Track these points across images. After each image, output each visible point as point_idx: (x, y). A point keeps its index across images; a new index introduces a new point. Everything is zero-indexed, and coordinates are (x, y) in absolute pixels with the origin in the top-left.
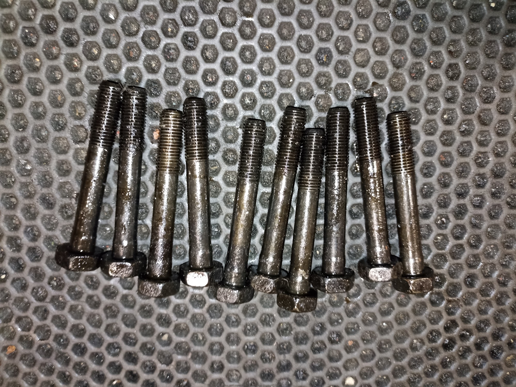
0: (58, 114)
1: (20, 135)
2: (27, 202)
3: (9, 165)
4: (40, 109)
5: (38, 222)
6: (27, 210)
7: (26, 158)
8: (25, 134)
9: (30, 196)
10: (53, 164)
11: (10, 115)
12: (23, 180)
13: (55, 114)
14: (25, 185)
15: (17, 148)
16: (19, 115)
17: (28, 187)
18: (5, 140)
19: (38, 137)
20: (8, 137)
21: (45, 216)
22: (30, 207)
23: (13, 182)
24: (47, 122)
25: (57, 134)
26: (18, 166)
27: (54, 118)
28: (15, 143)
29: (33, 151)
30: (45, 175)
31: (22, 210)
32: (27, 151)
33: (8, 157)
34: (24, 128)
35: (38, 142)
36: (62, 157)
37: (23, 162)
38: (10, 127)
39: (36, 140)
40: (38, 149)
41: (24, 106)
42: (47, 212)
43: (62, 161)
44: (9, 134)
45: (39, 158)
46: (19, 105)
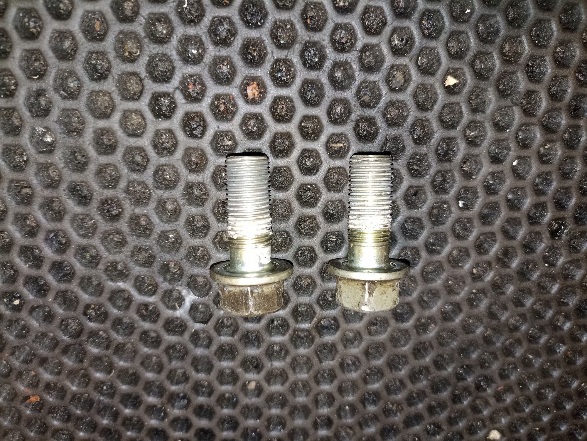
0: (97, 53)
1: (35, 86)
2: (48, 193)
3: (18, 134)
4: (67, 44)
5: (66, 225)
6: (48, 205)
7: (45, 125)
8: (43, 85)
9: (53, 184)
10: (88, 136)
11: (17, 53)
12: (42, 159)
13: (92, 53)
14: (43, 168)
15: (31, 107)
16: (32, 52)
17: (48, 170)
18: (11, 94)
19: (64, 90)
20: (16, 89)
21: (76, 215)
22: (52, 202)
23: (25, 162)
24: (78, 66)
25: (95, 86)
26: (32, 137)
27: (90, 59)
28: (28, 98)
29: (55, 113)
30: (75, 152)
31: (41, 207)
32: (46, 112)
33: (16, 122)
34: (42, 75)
35: (64, 98)
36: (102, 124)
37: (40, 130)
38: (19, 73)
39: (61, 95)
40: (64, 110)
41: (41, 37)
42: (78, 209)
43: (102, 130)
44: (16, 85)
45: (66, 124)
46: (32, 36)
